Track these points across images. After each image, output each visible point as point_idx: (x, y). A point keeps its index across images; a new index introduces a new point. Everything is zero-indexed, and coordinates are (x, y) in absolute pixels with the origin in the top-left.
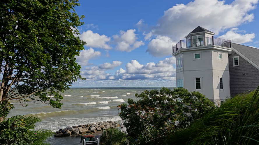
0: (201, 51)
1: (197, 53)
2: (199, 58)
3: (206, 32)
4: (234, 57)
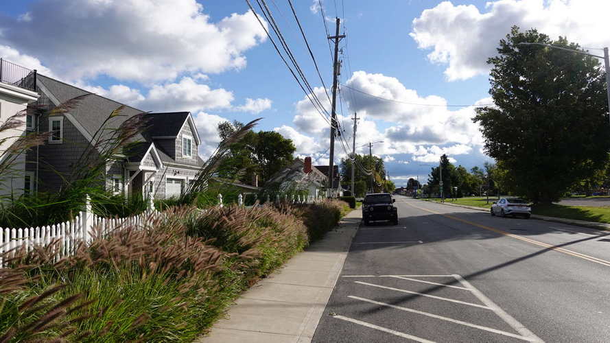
4: (51, 119)
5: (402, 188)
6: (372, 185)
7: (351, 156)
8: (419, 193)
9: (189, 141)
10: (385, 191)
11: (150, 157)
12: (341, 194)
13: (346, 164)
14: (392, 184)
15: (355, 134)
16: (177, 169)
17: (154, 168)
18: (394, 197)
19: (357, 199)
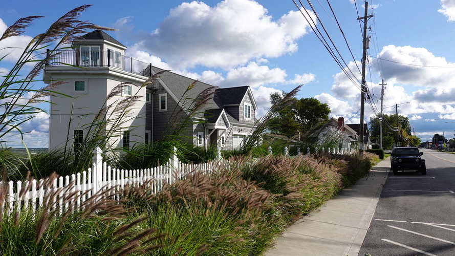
0: (86, 77)
1: (80, 79)
2: (84, 90)
3: (105, 41)
4: (161, 95)
5: (428, 143)
6: (399, 139)
7: (379, 116)
8: (445, 147)
9: (249, 107)
10: (411, 145)
11: (222, 120)
12: (370, 147)
13: (374, 122)
14: (418, 139)
15: (382, 98)
16: (241, 128)
17: (225, 127)
18: (421, 150)
19: (385, 151)
